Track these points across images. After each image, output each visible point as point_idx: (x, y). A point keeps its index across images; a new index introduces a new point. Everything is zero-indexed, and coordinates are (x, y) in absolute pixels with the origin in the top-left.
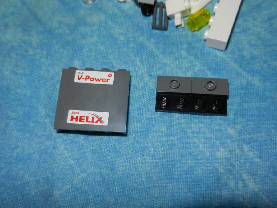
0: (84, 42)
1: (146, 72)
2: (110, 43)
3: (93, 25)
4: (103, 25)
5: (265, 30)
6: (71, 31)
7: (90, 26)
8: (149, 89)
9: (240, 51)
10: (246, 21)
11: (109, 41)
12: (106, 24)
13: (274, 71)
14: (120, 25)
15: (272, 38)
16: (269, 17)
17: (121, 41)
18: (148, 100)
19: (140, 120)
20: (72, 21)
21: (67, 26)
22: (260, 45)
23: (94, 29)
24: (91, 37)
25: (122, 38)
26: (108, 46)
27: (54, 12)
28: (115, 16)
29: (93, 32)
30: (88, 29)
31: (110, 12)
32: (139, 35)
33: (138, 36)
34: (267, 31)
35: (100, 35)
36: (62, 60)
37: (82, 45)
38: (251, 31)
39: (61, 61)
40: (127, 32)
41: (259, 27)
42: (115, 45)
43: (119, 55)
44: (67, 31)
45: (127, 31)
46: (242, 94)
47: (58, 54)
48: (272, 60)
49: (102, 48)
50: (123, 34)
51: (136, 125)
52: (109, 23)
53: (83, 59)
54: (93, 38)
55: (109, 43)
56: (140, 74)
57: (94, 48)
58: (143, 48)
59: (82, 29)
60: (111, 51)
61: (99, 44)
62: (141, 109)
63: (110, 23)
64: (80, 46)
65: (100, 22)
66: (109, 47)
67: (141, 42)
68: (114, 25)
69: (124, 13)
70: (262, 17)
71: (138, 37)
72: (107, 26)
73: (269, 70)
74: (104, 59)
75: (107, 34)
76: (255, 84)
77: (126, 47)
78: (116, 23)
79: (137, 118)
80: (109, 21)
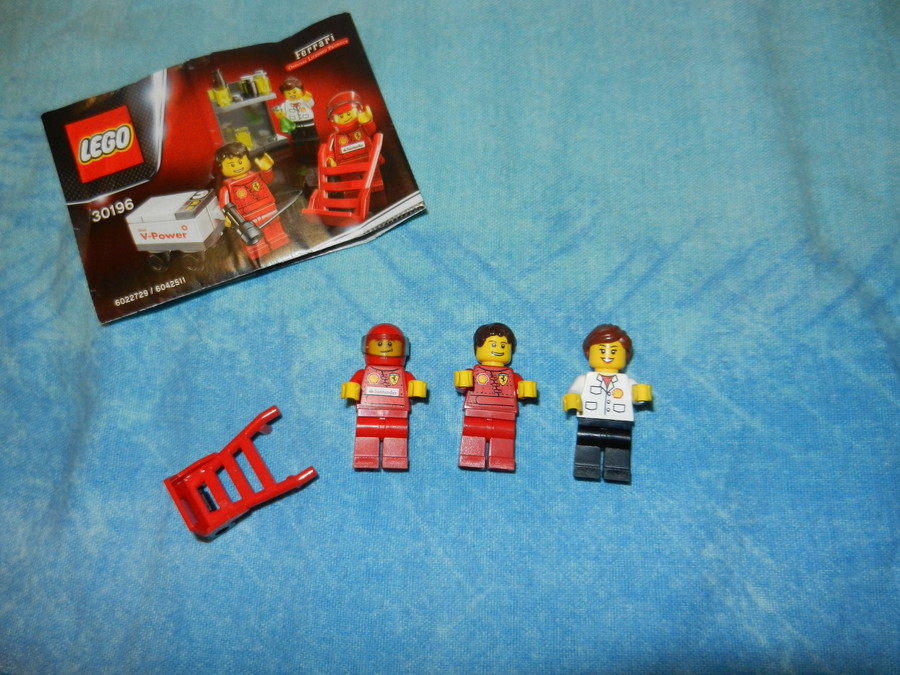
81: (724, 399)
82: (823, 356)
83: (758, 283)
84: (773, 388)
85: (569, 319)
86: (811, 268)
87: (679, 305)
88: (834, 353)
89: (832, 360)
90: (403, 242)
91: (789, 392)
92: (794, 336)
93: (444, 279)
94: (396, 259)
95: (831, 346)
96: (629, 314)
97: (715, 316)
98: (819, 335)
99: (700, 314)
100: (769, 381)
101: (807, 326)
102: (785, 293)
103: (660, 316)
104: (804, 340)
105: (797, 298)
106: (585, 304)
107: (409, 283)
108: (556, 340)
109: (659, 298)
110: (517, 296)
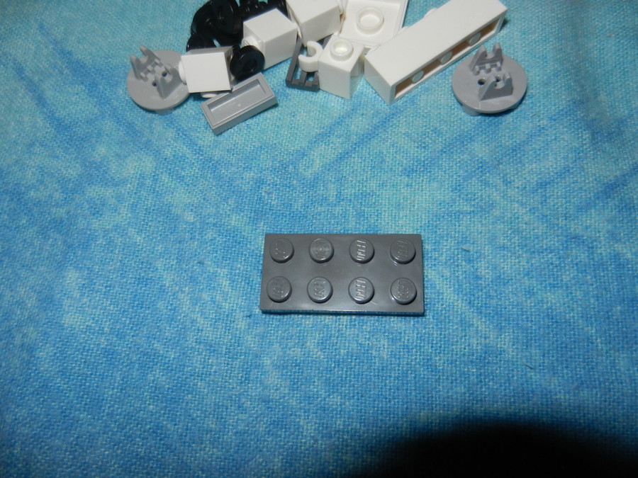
0: (95, 224)
1: (240, 308)
2: (160, 228)
3: (124, 182)
4: (148, 182)
5: (530, 210)
6: (67, 194)
7: (116, 185)
8: (245, 353)
9: (469, 261)
10: (486, 184)
11: (159, 222)
12: (155, 180)
13: (552, 319)
14: (188, 185)
15: (546, 233)
16: (540, 178)
17: (186, 223)
18: (241, 383)
19: (219, 438)
20: (73, 171)
21: (59, 181)
22: (517, 248)
23: (123, 192)
24: (115, 210)
25: (190, 217)
26: (154, 235)
27: (32, 145)
28: (180, 161)
29: (120, 198)
30: (109, 192)
31: (168, 152)
32: (230, 210)
33: (228, 213)
34: (534, 213)
35: (136, 205)
36: (35, 269)
37: (90, 230)
38: (497, 213)
39: (32, 271)
40: (202, 201)
41: (518, 202)
42: (171, 233)
43: (179, 261)
44: (57, 195)
45: (204, 199)
46: (472, 378)
47: (30, 252)
48: (545, 287)
49: (139, 239)
50: (193, 205)
51: (209, 451)
52: (163, 178)
53: (88, 268)
54: (119, 214)
55: (158, 227)
56: (224, 312)
57: (119, 241)
58: (239, 243)
59: (94, 190)
60: (160, 248)
61: (131, 231)
62: (223, 406)
63: (165, 178)
64: (85, 233)
65: (140, 175)
66: (157, 237)
67: (234, 227)
68: (175, 184)
69: (202, 155)
70: (525, 179)
71: (229, 215)
72: (158, 185)
73: (539, 315)
74: (141, 268)
75: (155, 206)
76: (504, 351)
77: (198, 239)
78: (181, 178)
79: (211, 431)
80: (164, 174)
81: (461, 305)
82: (603, 250)
83: (516, 151)
84: (530, 293)
85: (260, 183)
86: (587, 135)
87: (409, 172)
88: (619, 247)
89: (617, 256)
90: (61, 73)
91: (554, 298)
92: (562, 222)
93: (108, 125)
94: (49, 94)
95: (613, 236)
96: (341, 180)
97: (457, 188)
98: (596, 222)
99: (435, 185)
100: (526, 281)
101: (579, 209)
102: (551, 164)
103: (383, 185)
104: (575, 227)
105: (567, 170)
106: (284, 166)
107: (61, 126)
108: (238, 209)
109: (383, 161)
110: (199, 151)
